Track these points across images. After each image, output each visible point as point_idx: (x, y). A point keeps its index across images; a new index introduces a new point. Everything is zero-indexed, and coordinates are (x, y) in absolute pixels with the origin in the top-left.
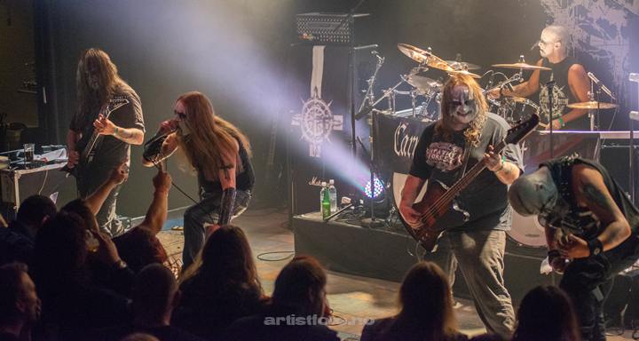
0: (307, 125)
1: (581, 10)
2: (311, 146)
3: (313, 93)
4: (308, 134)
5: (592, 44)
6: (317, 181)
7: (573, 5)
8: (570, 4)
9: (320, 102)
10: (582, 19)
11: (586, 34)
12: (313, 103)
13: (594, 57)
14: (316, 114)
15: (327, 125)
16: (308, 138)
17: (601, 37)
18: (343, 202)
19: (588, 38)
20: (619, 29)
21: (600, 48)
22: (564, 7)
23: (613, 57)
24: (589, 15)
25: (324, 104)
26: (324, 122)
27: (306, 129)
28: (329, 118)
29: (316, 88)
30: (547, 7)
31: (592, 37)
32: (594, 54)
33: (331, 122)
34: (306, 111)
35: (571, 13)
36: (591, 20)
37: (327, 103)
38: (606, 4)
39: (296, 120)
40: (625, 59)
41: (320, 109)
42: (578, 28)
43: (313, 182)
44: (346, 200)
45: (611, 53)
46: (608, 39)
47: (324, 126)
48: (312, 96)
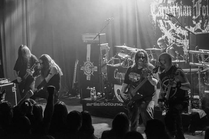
0: (86, 70)
1: (173, 31)
2: (87, 76)
3: (87, 59)
4: (86, 73)
5: (177, 41)
6: (89, 88)
7: (171, 29)
8: (170, 29)
9: (90, 62)
10: (174, 34)
11: (175, 38)
12: (87, 63)
13: (178, 46)
14: (88, 66)
15: (92, 70)
16: (86, 74)
17: (180, 39)
18: (98, 94)
19: (176, 40)
20: (186, 37)
21: (180, 43)
22: (168, 30)
23: (184, 46)
24: (176, 32)
25: (91, 63)
26: (91, 69)
27: (85, 71)
28: (93, 67)
29: (88, 58)
30: (162, 30)
31: (177, 39)
32: (178, 45)
33: (94, 69)
34: (85, 65)
35: (170, 32)
36: (177, 34)
37: (92, 63)
38: (181, 29)
39: (82, 68)
40: (188, 46)
41: (90, 65)
42: (172, 36)
43: (88, 88)
44: (99, 93)
45: (183, 44)
46: (182, 40)
47: (91, 70)
48: (87, 60)
